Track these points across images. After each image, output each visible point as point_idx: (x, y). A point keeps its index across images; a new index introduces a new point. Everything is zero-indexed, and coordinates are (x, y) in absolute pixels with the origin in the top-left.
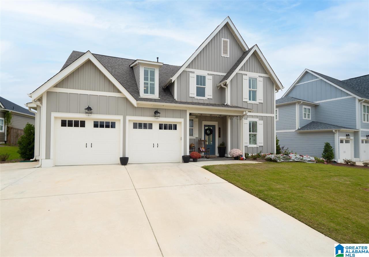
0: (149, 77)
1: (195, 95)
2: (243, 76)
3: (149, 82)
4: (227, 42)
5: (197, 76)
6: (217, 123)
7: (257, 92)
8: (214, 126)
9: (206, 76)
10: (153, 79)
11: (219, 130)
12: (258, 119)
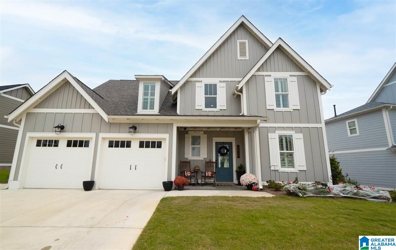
0: (150, 91)
1: (203, 107)
2: (265, 78)
3: (149, 97)
4: (244, 43)
5: (206, 86)
6: (234, 139)
7: (289, 96)
8: (230, 144)
9: (217, 84)
10: (153, 94)
11: (238, 149)
12: (294, 132)
